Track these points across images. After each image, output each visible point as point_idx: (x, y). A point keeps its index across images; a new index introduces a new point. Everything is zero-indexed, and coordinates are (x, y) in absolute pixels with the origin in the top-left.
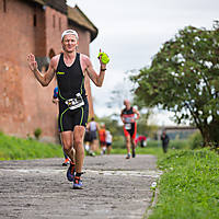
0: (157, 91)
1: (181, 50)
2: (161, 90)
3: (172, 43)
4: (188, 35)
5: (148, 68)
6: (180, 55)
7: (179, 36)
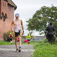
0: (34, 25)
1: (41, 13)
2: (35, 25)
3: (39, 11)
4: (43, 9)
5: (32, 19)
6: (41, 15)
7: (41, 9)
